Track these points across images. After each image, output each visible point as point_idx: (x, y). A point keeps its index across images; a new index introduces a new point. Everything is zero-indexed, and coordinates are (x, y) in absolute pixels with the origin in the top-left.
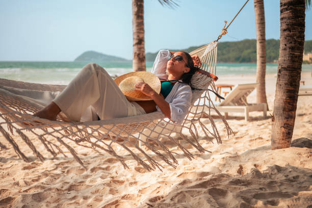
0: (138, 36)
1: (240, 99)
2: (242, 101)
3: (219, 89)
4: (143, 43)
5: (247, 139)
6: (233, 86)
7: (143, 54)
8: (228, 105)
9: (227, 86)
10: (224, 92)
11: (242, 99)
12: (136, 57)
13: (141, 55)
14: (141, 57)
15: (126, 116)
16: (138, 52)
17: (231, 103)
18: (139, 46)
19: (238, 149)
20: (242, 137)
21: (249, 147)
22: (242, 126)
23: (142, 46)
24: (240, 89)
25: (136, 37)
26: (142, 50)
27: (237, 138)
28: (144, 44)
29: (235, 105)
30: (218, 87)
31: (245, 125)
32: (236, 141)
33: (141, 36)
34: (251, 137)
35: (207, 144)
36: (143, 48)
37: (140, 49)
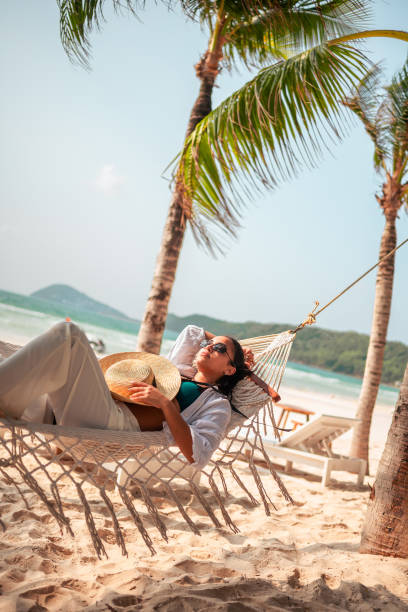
0: (161, 285)
1: (321, 441)
2: (322, 446)
3: (286, 413)
4: (167, 298)
5: (318, 521)
6: (313, 413)
7: (161, 319)
8: (297, 447)
9: (302, 412)
10: (293, 421)
11: (324, 441)
12: (149, 320)
13: (159, 319)
14: (158, 322)
15: (104, 428)
16: (153, 313)
17: (302, 446)
18: (159, 302)
19: (298, 537)
20: (309, 516)
21: (319, 538)
22: (314, 493)
23: (163, 303)
24: (324, 424)
25: (156, 284)
26: (162, 310)
27: (300, 515)
28: (167, 302)
29: (309, 452)
30: (284, 410)
31: (321, 494)
32: (298, 521)
33: (166, 285)
34: (326, 519)
35: (242, 513)
36: (165, 307)
37: (159, 308)
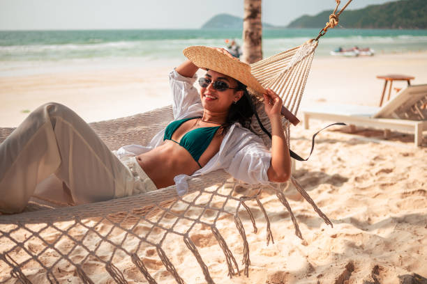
0: (251, 5)
1: (413, 106)
2: (415, 110)
3: (389, 83)
4: (259, 15)
5: (399, 188)
6: (413, 78)
7: (257, 34)
8: (390, 117)
9: (402, 79)
10: (395, 89)
11: (416, 107)
12: (248, 37)
13: (255, 34)
14: (255, 37)
16: (250, 31)
17: (394, 115)
18: (252, 21)
19: (375, 211)
20: (392, 184)
21: (395, 208)
22: (406, 155)
23: (257, 20)
25: (247, 6)
26: (257, 26)
27: (383, 185)
28: (260, 18)
29: (404, 118)
30: (386, 82)
31: (413, 155)
32: (381, 191)
33: (255, 5)
34: (408, 186)
35: (330, 192)
36: (260, 24)
37: (253, 25)
